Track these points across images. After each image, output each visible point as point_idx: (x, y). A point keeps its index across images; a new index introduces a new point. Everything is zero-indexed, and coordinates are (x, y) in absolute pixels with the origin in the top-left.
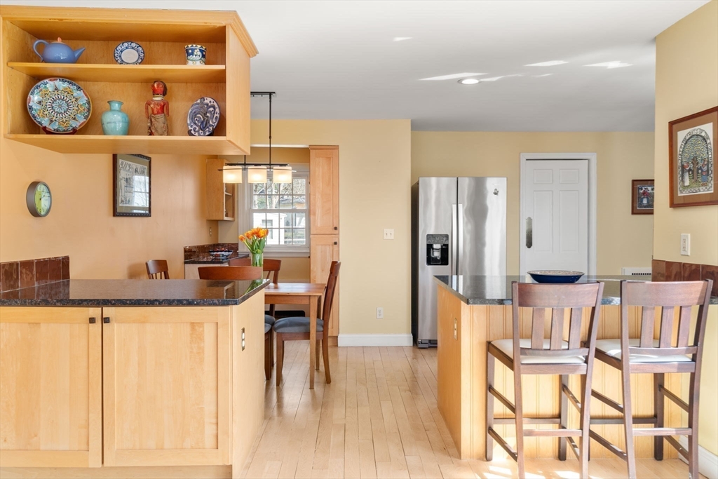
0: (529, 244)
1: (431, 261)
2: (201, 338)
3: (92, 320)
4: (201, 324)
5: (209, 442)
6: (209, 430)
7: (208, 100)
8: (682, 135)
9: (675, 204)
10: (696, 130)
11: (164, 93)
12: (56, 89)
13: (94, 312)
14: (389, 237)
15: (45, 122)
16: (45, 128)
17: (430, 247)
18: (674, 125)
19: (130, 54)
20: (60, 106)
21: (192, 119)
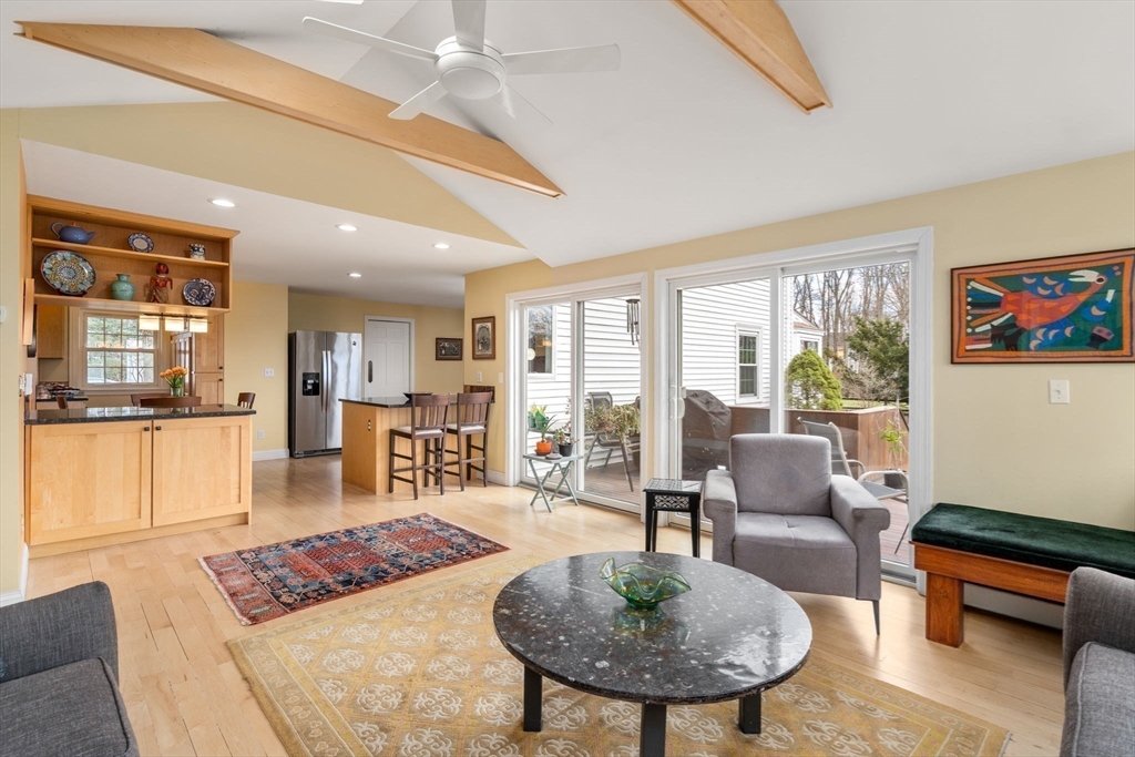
0: (370, 380)
1: (306, 393)
2: (229, 436)
3: (146, 429)
4: (228, 427)
5: (234, 498)
6: (234, 492)
7: (203, 281)
8: (478, 326)
9: (475, 357)
10: (484, 325)
11: (167, 272)
12: (64, 259)
13: (148, 423)
14: (269, 374)
15: (57, 285)
16: (59, 290)
17: (305, 383)
18: (474, 321)
19: (140, 242)
20: (69, 273)
21: (188, 292)
